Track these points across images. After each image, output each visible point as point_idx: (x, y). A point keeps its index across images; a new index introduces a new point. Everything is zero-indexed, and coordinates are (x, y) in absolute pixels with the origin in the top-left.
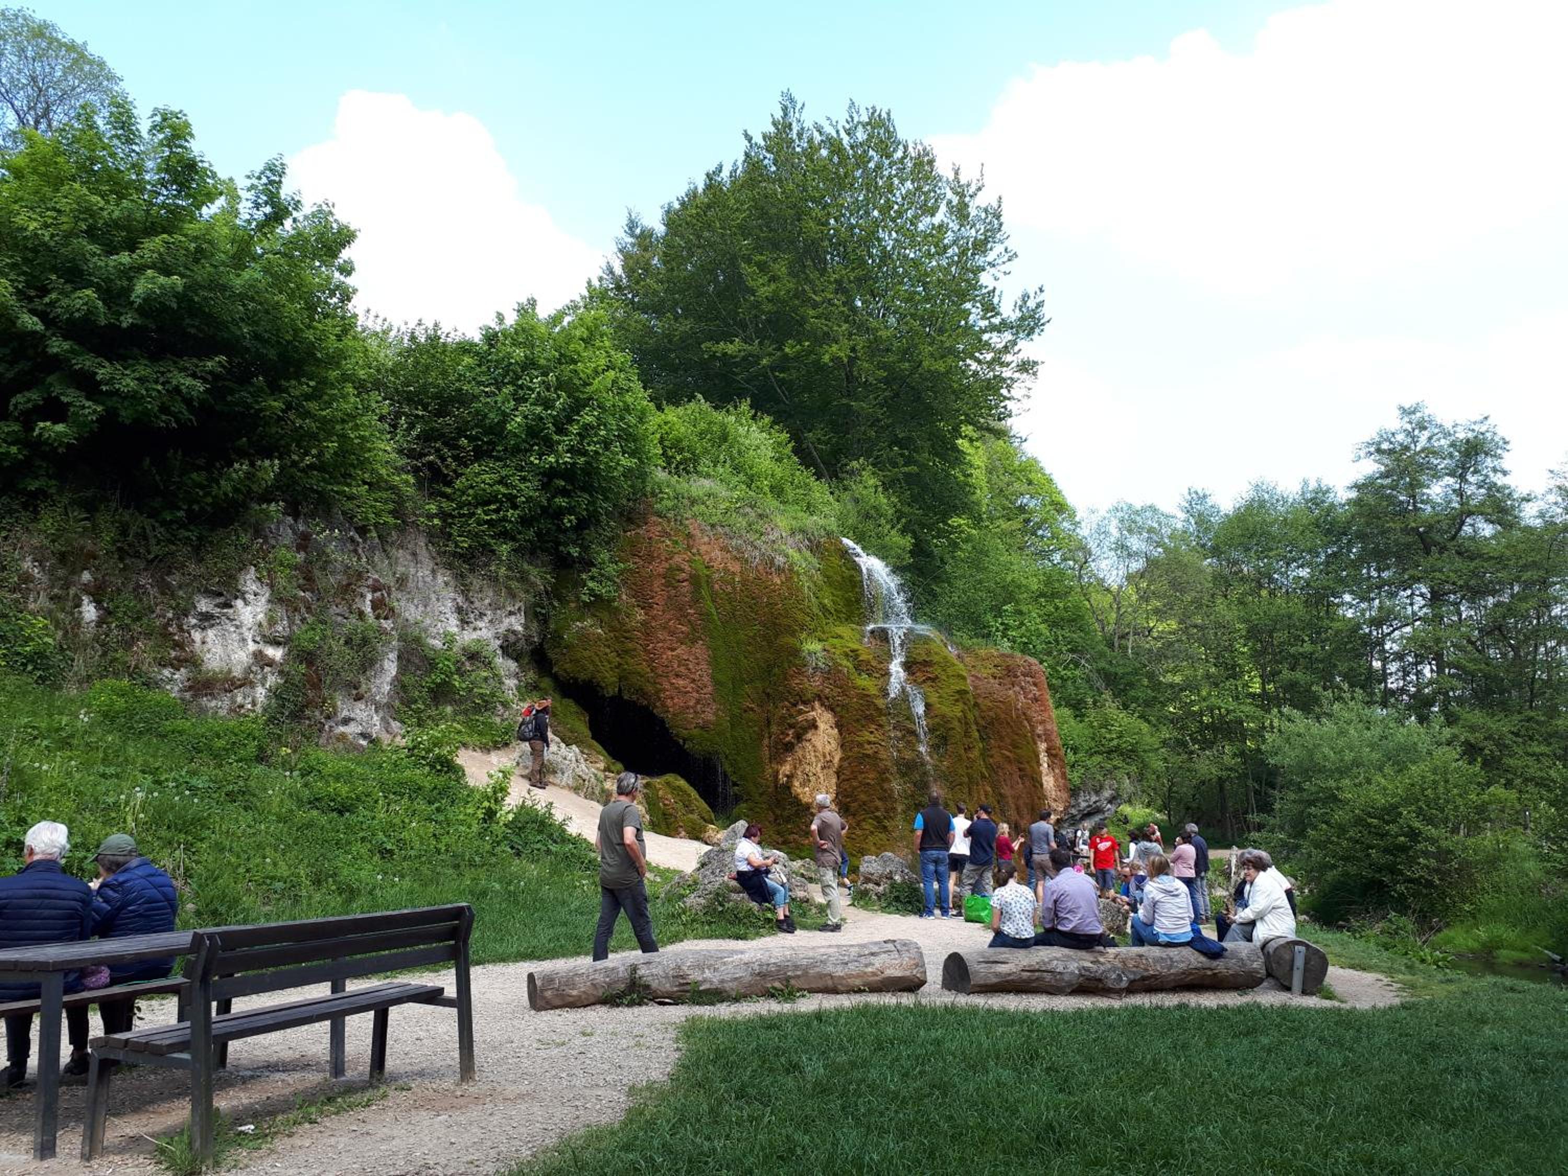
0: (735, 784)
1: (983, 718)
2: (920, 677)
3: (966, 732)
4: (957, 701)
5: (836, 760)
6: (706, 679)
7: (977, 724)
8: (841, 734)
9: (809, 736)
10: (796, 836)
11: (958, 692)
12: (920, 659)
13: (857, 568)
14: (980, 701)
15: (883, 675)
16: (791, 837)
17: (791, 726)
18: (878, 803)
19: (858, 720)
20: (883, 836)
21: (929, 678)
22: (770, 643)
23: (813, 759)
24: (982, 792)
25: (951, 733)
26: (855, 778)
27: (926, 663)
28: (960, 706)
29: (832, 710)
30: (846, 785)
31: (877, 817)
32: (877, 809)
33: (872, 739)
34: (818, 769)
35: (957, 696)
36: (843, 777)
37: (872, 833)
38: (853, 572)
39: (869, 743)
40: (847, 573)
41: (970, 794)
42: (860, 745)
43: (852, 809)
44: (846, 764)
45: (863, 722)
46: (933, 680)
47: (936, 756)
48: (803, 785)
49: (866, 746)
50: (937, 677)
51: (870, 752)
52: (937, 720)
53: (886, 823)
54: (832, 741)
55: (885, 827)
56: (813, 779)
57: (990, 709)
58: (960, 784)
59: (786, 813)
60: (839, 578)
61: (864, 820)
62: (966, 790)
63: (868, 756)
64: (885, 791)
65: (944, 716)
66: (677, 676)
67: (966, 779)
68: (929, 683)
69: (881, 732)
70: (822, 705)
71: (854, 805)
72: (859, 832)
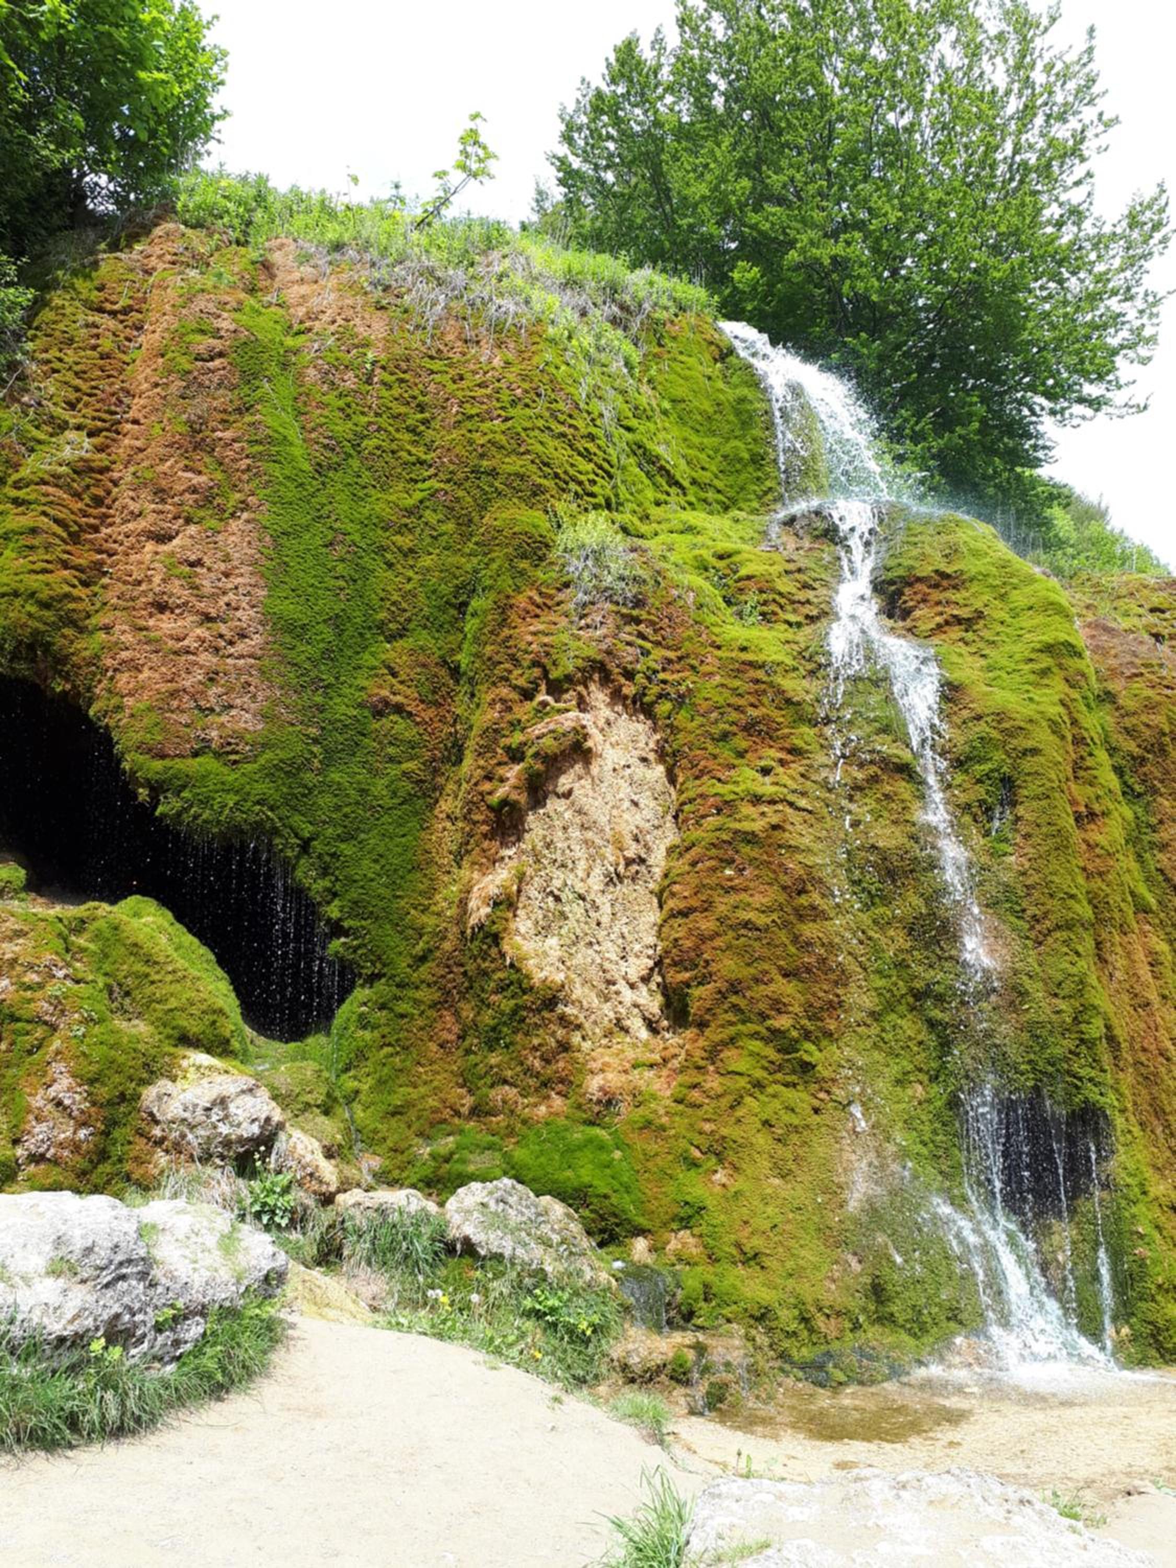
0: (337, 929)
1: (1129, 732)
2: (925, 617)
3: (1078, 767)
4: (1045, 672)
5: (658, 859)
6: (245, 615)
7: (1112, 751)
8: (672, 778)
9: (565, 782)
10: (510, 1092)
11: (1048, 649)
12: (926, 570)
13: (755, 381)
14: (1115, 686)
15: (811, 619)
16: (499, 1094)
17: (516, 755)
18: (786, 988)
19: (725, 736)
20: (800, 1098)
21: (959, 620)
22: (466, 523)
23: (580, 852)
24: (1140, 955)
25: (1028, 764)
26: (708, 906)
27: (943, 580)
28: (1057, 687)
29: (648, 711)
30: (678, 929)
31: (776, 1033)
32: (778, 1006)
33: (766, 787)
34: (596, 882)
35: (1046, 661)
36: (671, 904)
37: (759, 1085)
38: (745, 391)
39: (757, 800)
40: (730, 394)
41: (1103, 960)
42: (725, 807)
43: (694, 1008)
44: (681, 865)
45: (741, 742)
46: (967, 623)
47: (978, 841)
48: (543, 931)
49: (747, 809)
50: (980, 615)
51: (758, 826)
52: (981, 728)
53: (810, 1052)
54: (645, 800)
55: (807, 1067)
56: (576, 910)
57: (1151, 707)
58: (1068, 926)
59: (487, 1018)
60: (707, 406)
61: (732, 1041)
62: (1087, 945)
63: (750, 838)
64: (808, 945)
65: (1000, 716)
66: (162, 608)
67: (1085, 911)
68: (956, 632)
69: (797, 768)
70: (617, 696)
71: (700, 996)
72: (713, 1083)
